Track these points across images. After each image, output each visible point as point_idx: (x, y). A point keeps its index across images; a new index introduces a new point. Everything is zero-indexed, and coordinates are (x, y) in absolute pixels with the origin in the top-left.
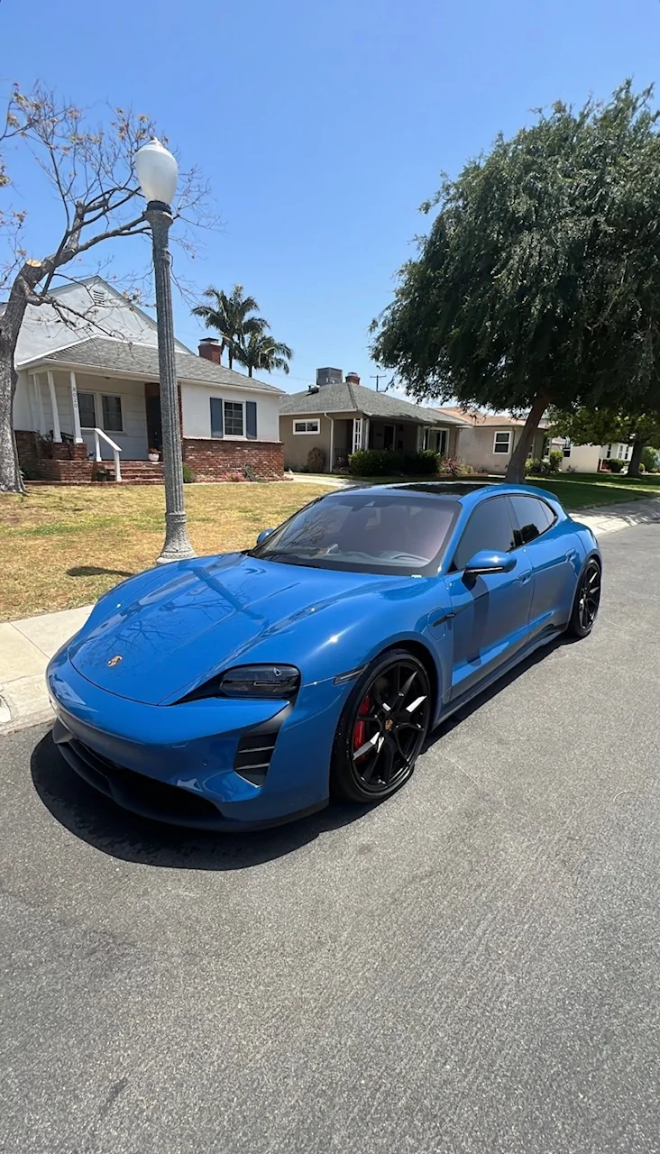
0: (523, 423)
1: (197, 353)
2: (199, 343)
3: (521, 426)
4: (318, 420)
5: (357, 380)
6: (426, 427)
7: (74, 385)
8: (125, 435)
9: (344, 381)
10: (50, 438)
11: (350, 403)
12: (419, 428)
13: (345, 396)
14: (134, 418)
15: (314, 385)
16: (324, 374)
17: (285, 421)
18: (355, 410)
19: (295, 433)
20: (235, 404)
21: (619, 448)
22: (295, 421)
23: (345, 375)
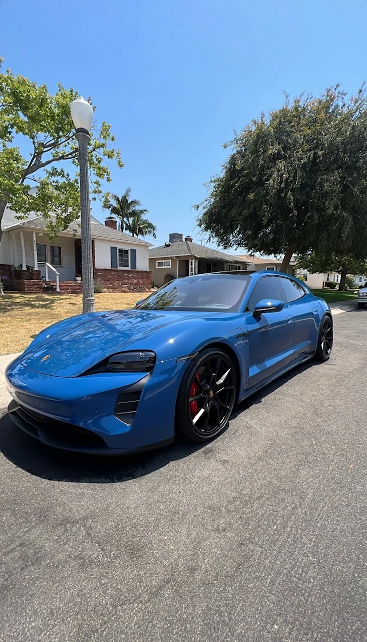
0: (282, 262)
1: (104, 224)
2: (105, 220)
3: (281, 264)
4: (170, 261)
5: (191, 240)
6: (229, 264)
7: (35, 239)
8: (62, 267)
9: (184, 240)
10: (20, 268)
11: (188, 251)
12: (225, 264)
13: (185, 247)
14: (68, 258)
15: (168, 243)
16: (174, 237)
17: (152, 261)
18: (190, 254)
19: (157, 267)
20: (124, 250)
21: (333, 276)
22: (157, 261)
23: (184, 237)
